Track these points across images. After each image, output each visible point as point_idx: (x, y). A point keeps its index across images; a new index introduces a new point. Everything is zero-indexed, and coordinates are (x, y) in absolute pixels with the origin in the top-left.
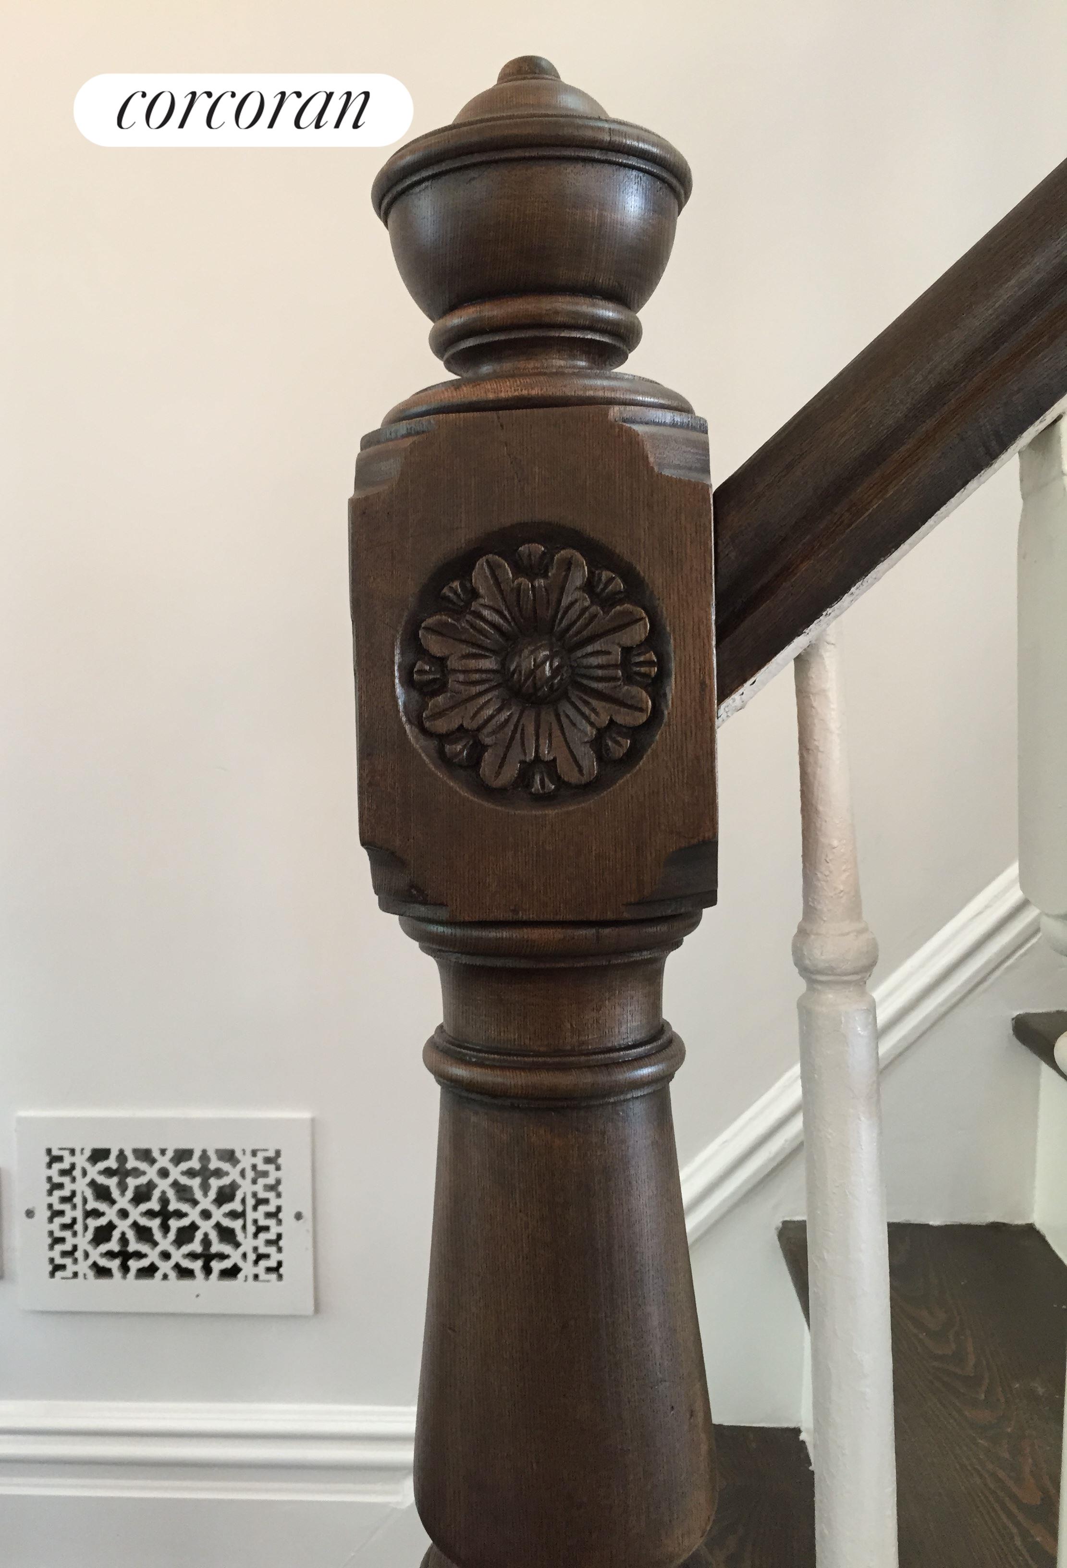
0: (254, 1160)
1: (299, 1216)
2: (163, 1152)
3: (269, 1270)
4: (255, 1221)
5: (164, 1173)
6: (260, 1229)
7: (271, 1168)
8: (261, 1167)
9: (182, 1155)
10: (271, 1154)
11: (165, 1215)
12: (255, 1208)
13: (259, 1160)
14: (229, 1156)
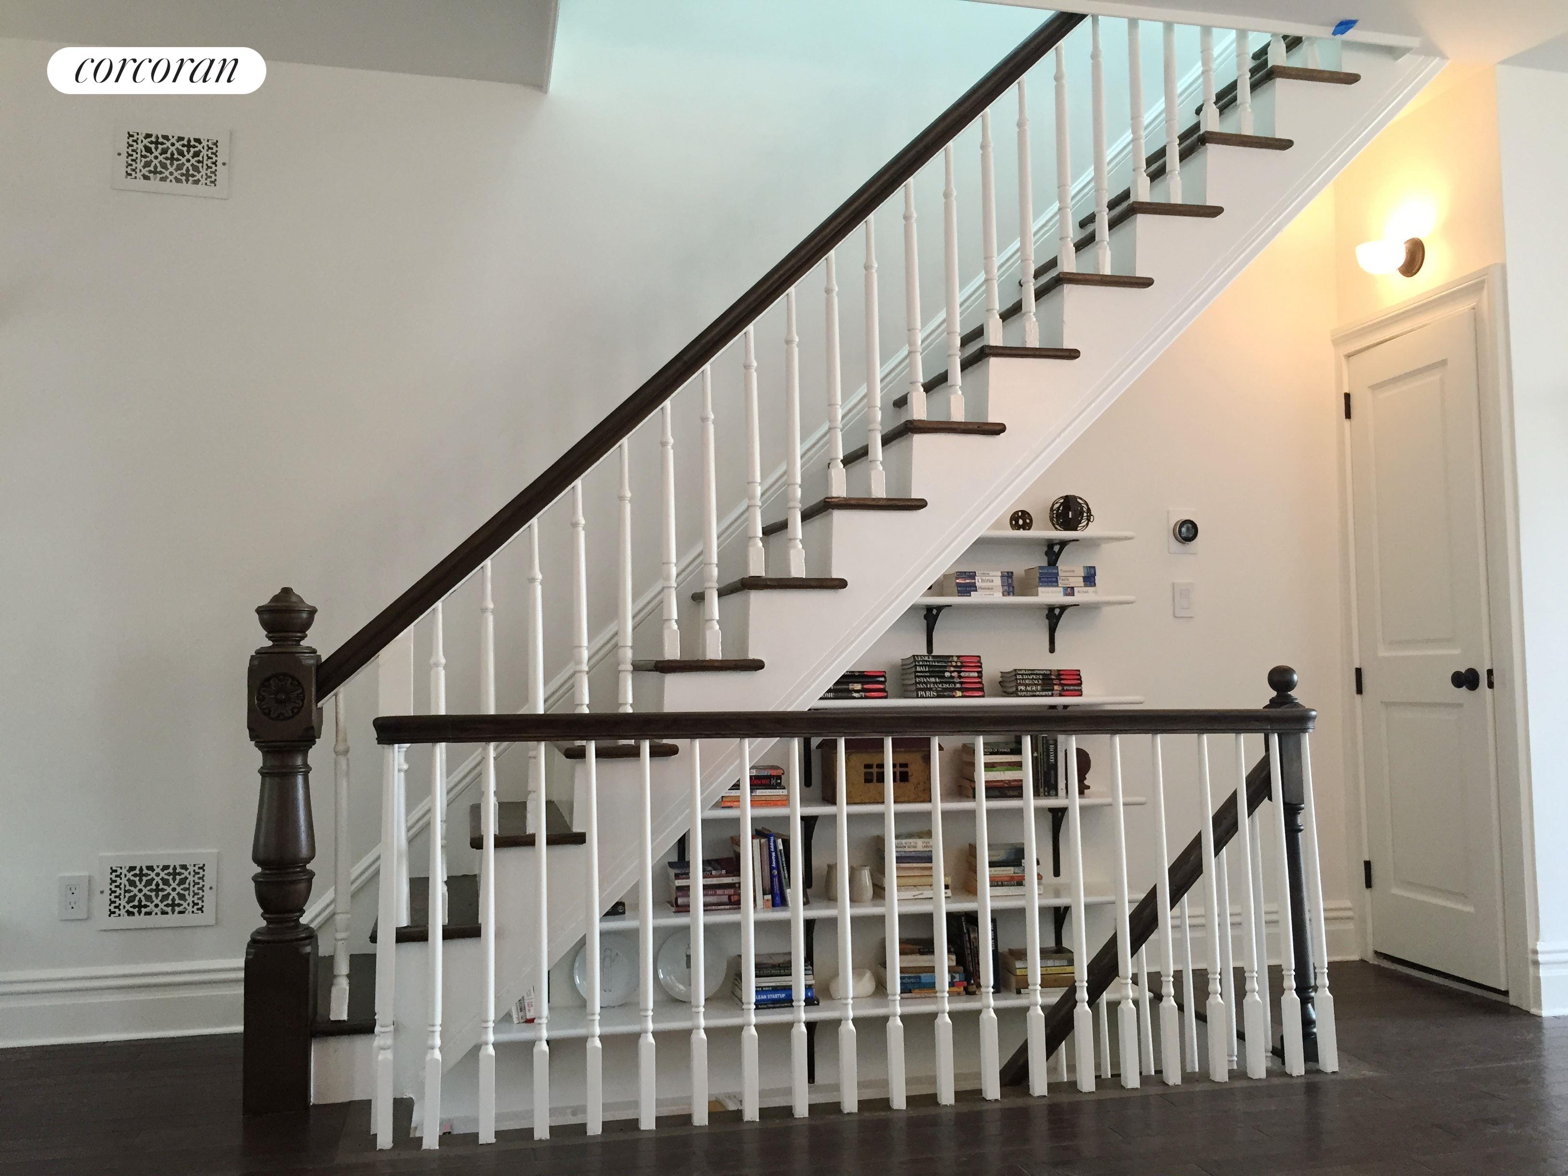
0: (194, 868)
1: (211, 888)
2: (158, 867)
3: (198, 909)
4: (194, 891)
5: (158, 875)
6: (195, 894)
7: (201, 871)
8: (197, 870)
9: (165, 868)
10: (202, 866)
11: (157, 890)
12: (194, 886)
13: (196, 869)
14: (184, 867)
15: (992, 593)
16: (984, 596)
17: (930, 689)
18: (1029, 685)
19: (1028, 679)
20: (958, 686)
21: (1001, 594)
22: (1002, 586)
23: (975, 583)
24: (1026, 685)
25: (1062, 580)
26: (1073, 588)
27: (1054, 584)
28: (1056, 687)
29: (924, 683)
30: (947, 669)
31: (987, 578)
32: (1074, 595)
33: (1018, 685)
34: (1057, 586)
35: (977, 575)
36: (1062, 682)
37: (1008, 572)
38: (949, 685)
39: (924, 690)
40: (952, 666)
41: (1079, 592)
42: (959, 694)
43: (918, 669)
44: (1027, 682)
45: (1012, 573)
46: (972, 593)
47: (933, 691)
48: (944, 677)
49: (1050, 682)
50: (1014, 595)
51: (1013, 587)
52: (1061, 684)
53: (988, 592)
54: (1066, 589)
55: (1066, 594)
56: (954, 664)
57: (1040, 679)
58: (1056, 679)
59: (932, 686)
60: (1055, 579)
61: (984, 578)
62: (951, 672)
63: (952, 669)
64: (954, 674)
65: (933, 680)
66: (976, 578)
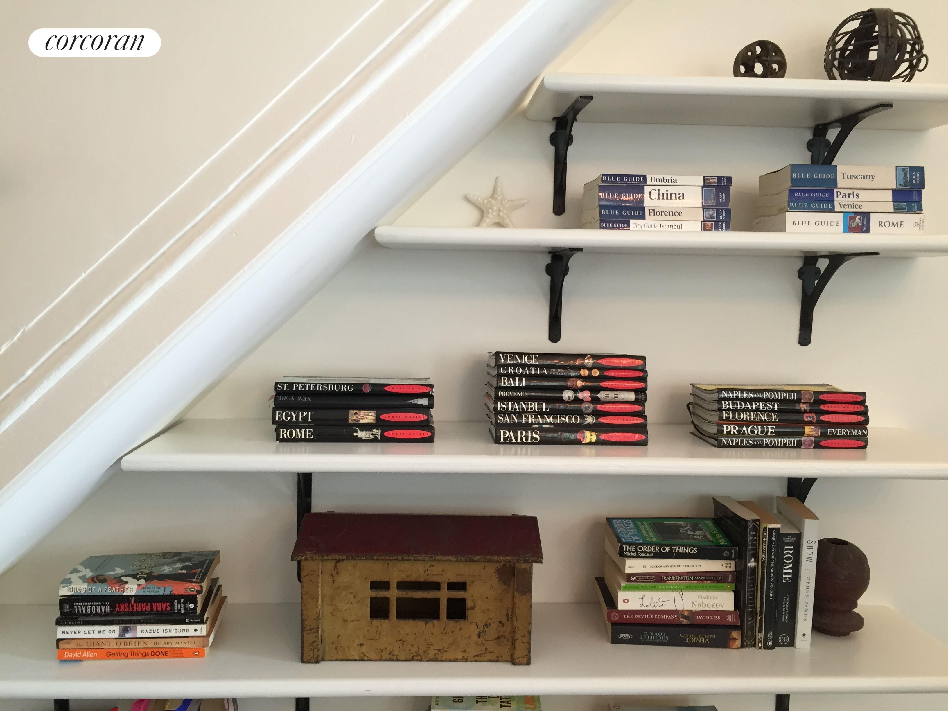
15: (677, 223)
16: (658, 228)
17: (527, 426)
18: (748, 423)
19: (747, 410)
20: (589, 420)
21: (698, 226)
22: (703, 207)
23: (642, 201)
24: (741, 423)
25: (845, 196)
26: (866, 215)
27: (825, 205)
28: (808, 430)
29: (515, 412)
30: (569, 384)
31: (671, 190)
32: (867, 231)
33: (722, 422)
34: (832, 210)
35: (648, 182)
36: (824, 418)
37: (719, 178)
38: (570, 418)
39: (515, 427)
40: (580, 377)
41: (880, 224)
42: (590, 436)
43: (504, 382)
44: (744, 416)
45: (729, 179)
46: (632, 222)
47: (532, 430)
48: (560, 400)
49: (795, 417)
50: (728, 228)
51: (728, 212)
52: (819, 423)
53: (669, 221)
54: (850, 217)
55: (850, 229)
56: (584, 373)
57: (773, 411)
58: (811, 412)
59: (531, 420)
60: (827, 195)
61: (663, 190)
62: (576, 390)
63: (580, 383)
64: (580, 395)
65: (534, 406)
66: (647, 189)
